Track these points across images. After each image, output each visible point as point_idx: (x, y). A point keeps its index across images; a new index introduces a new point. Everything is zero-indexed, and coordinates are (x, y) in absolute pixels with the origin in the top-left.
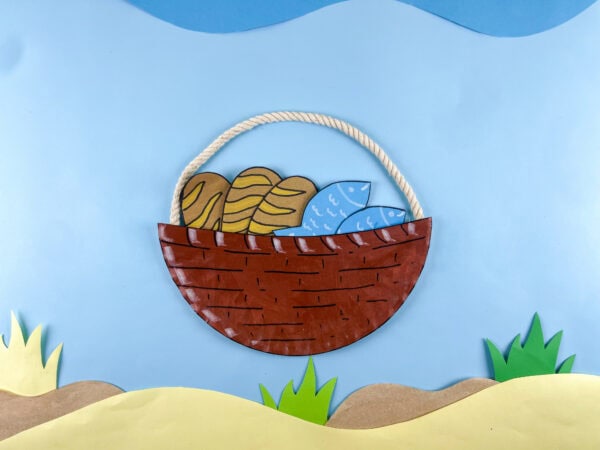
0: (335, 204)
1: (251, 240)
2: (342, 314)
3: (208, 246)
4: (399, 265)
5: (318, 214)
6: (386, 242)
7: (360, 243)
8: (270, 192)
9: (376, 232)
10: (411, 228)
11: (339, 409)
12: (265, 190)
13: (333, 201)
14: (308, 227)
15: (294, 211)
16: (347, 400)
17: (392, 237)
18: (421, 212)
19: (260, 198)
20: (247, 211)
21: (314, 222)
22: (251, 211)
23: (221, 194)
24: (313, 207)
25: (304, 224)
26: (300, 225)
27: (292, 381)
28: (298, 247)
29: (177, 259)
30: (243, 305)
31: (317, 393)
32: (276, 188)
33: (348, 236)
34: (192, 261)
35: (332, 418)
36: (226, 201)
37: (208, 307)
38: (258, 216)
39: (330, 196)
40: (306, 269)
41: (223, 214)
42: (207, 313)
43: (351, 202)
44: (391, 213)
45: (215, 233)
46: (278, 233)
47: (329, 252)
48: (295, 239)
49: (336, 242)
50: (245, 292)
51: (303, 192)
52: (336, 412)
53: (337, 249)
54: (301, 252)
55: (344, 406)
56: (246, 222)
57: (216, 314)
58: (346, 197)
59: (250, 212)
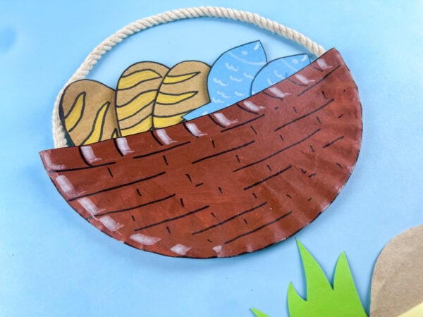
0: (236, 70)
1: (162, 135)
2: (305, 172)
3: (111, 160)
4: (333, 100)
5: (222, 84)
6: (306, 86)
7: (282, 95)
8: (162, 83)
9: (291, 79)
10: (322, 64)
11: (372, 292)
12: (156, 83)
13: (231, 68)
14: (219, 101)
15: (197, 92)
16: (375, 277)
17: (309, 78)
18: (321, 47)
19: (155, 93)
20: (144, 110)
21: (223, 95)
22: (149, 108)
23: (108, 103)
24: (215, 80)
25: (213, 99)
26: (210, 101)
27: (291, 283)
28: (218, 123)
29: (76, 187)
30: (182, 212)
31: (332, 286)
32: (167, 78)
33: (265, 92)
34: (98, 184)
35: (372, 309)
36: (116, 106)
37: (136, 231)
38: (159, 110)
39: (227, 65)
40: (236, 142)
41: (118, 121)
42: (138, 238)
43: (250, 63)
44: (295, 61)
45: (115, 141)
46: (188, 117)
47: (254, 116)
48: (210, 116)
49: (255, 103)
50: (178, 196)
51: (198, 73)
52: (373, 299)
53: (261, 110)
54: (224, 127)
55: (377, 286)
56: (148, 122)
57: (150, 235)
58: (243, 61)
59: (148, 110)
